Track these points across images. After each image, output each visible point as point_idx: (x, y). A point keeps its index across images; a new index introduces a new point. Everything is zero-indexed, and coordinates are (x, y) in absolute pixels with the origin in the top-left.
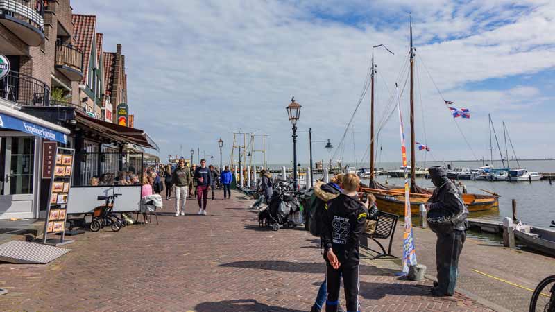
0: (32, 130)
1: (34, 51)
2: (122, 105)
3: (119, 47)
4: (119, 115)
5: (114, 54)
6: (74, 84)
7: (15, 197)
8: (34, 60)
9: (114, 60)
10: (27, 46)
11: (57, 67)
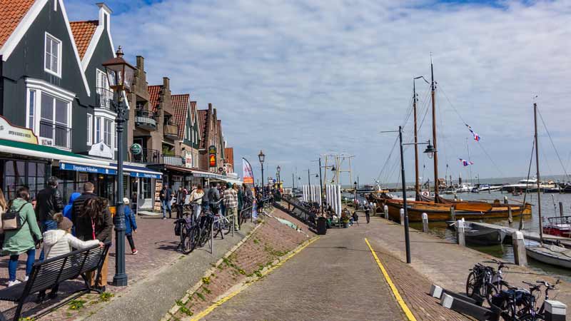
0: (149, 176)
1: (152, 134)
2: (212, 146)
3: (210, 105)
4: (210, 154)
5: (207, 111)
6: (175, 141)
7: (146, 200)
8: (153, 137)
9: (207, 115)
10: (149, 132)
11: (165, 136)
